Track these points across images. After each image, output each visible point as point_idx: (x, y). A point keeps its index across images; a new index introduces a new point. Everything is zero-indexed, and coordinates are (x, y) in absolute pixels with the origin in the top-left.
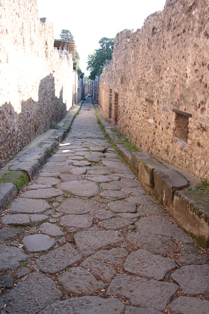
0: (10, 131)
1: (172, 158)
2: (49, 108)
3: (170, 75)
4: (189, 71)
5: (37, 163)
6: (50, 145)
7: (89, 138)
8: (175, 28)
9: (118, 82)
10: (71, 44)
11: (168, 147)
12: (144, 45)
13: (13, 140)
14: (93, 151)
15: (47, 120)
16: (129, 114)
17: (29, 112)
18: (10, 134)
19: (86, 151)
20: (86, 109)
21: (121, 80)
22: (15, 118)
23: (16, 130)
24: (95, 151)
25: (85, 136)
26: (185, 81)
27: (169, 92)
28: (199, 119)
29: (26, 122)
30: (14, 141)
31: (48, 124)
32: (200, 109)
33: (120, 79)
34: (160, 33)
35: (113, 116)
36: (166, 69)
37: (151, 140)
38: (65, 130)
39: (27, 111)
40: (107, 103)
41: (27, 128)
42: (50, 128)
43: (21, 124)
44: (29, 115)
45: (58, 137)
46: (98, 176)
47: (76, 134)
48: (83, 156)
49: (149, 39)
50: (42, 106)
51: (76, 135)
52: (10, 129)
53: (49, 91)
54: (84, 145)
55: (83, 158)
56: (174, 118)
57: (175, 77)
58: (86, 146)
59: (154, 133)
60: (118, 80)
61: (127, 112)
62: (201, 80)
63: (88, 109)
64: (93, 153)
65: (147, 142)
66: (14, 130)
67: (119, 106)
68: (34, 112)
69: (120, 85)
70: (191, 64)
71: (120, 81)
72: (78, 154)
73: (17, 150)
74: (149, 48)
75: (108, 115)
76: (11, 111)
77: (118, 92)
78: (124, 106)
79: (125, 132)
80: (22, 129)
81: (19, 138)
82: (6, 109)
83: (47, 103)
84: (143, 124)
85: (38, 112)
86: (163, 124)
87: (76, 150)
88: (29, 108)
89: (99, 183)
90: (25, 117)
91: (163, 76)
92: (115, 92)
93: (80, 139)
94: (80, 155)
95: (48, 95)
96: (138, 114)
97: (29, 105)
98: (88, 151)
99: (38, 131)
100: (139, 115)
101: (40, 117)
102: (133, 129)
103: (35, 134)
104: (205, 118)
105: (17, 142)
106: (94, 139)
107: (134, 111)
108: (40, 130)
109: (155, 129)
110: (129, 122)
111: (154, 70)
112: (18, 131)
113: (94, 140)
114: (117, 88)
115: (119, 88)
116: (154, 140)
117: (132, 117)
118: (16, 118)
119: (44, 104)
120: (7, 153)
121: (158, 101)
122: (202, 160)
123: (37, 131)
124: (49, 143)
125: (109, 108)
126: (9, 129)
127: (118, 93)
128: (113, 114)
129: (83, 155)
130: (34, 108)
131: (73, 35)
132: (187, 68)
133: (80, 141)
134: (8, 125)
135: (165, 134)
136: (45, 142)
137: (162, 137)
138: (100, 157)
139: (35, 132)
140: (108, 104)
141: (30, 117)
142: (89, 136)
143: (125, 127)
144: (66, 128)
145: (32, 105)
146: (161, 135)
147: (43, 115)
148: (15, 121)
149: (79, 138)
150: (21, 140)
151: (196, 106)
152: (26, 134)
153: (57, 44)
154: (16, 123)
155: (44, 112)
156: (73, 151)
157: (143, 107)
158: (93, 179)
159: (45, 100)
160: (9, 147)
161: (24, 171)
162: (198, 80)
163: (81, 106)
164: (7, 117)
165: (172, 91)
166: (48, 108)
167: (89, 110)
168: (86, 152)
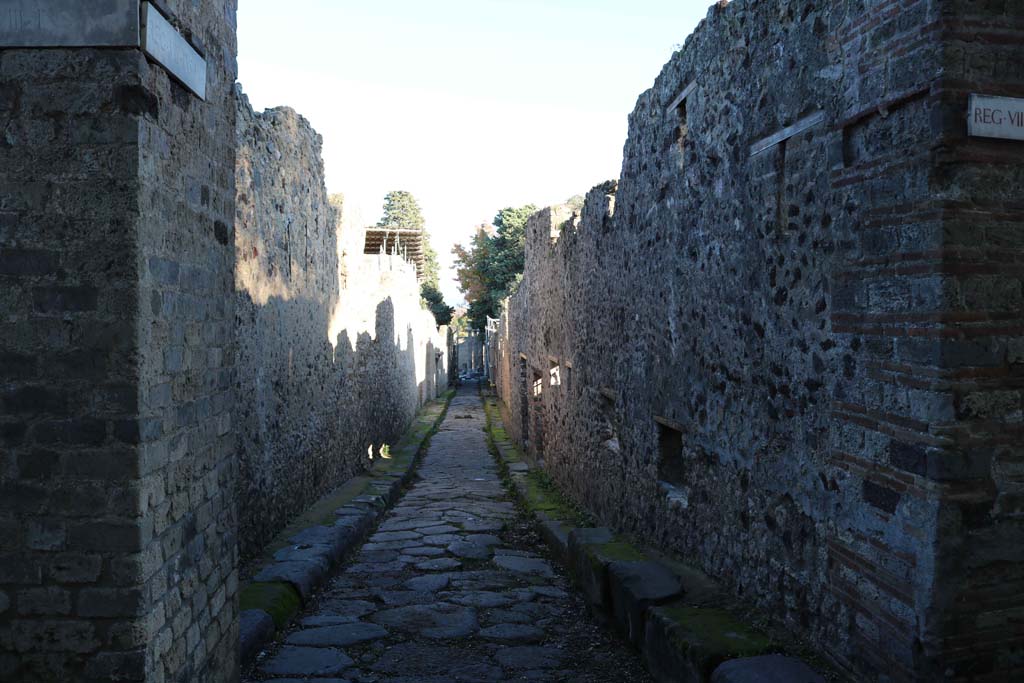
0: (255, 483)
1: (661, 536)
2: (352, 420)
3: (642, 333)
4: (672, 327)
5: (322, 564)
6: (356, 518)
7: (465, 500)
8: (642, 228)
9: (538, 342)
10: (412, 238)
11: (652, 508)
12: (589, 254)
13: (261, 505)
14: (471, 532)
15: (347, 452)
16: (567, 428)
17: (300, 434)
18: (254, 491)
19: (451, 533)
20: (460, 414)
21: (545, 336)
22: (266, 453)
23: (268, 481)
24: (478, 532)
25: (454, 492)
26: (669, 350)
27: (644, 372)
28: (698, 438)
29: (292, 461)
30: (264, 510)
31: (348, 463)
32: (698, 413)
33: (542, 334)
34: (619, 232)
35: (532, 433)
36: (633, 318)
37: (616, 494)
38: (395, 479)
39: (294, 433)
40: (516, 396)
41: (295, 477)
42: (354, 475)
43: (280, 466)
44: (301, 442)
45: (377, 499)
46: (479, 592)
47: (429, 490)
48: (442, 546)
49: (598, 241)
50: (334, 415)
51: (427, 493)
52: (255, 478)
53: (350, 375)
54: (447, 519)
55: (442, 550)
56: (657, 436)
57: (652, 338)
58: (454, 520)
59: (624, 477)
60: (538, 336)
61: (564, 423)
62: (693, 349)
63: (467, 414)
64: (468, 537)
65: (611, 501)
66: (263, 481)
67: (545, 407)
68: (312, 433)
69: (544, 350)
70: (675, 312)
71: (543, 338)
72: (430, 542)
73: (269, 533)
74: (601, 263)
75: (520, 432)
76: (257, 435)
77: (540, 368)
78: (556, 407)
79: (562, 476)
80: (283, 480)
81: (274, 501)
82: (246, 429)
83: (347, 405)
84: (599, 455)
85: (323, 433)
86: (637, 452)
87: (425, 531)
88: (300, 423)
89: (479, 610)
90: (289, 448)
91: (631, 333)
92: (533, 368)
93: (437, 504)
94: (436, 542)
95: (350, 383)
96: (587, 429)
97: (300, 416)
98: (456, 533)
99: (321, 485)
100: (590, 429)
101: (327, 445)
102: (578, 468)
103: (314, 492)
104: (708, 434)
105: (269, 513)
106: (478, 500)
107: (577, 419)
108: (326, 482)
109: (624, 466)
110: (570, 450)
111: (612, 316)
112: (272, 484)
113: (477, 503)
114: (537, 357)
115: (541, 357)
116: (623, 495)
117: (574, 438)
118: (269, 451)
119: (338, 410)
120: (246, 540)
121: (624, 394)
122: (714, 533)
123: (319, 483)
124: (351, 515)
125: (523, 411)
126: (252, 480)
127: (540, 372)
128: (532, 429)
129: (442, 542)
130: (312, 424)
131: (420, 204)
132: (670, 319)
133: (439, 506)
134: (251, 468)
135: (644, 477)
136: (342, 511)
137: (639, 486)
138: (487, 546)
139: (314, 485)
140: (520, 401)
141: (302, 447)
142: (463, 493)
143: (561, 464)
144: (401, 473)
145: (308, 416)
146: (635, 479)
147: (335, 439)
148: (267, 457)
149: (436, 500)
150: (280, 506)
151: (690, 408)
152: (293, 491)
153: (373, 240)
154: (270, 462)
155: (339, 432)
156: (417, 535)
157: (595, 411)
158: (463, 600)
159: (342, 398)
160: (251, 525)
161: (290, 582)
162: (688, 348)
163: (447, 406)
164: (249, 450)
165: (649, 370)
166: (349, 420)
167: (470, 417)
168: (451, 536)
